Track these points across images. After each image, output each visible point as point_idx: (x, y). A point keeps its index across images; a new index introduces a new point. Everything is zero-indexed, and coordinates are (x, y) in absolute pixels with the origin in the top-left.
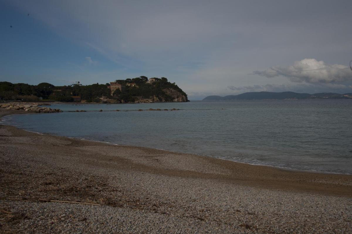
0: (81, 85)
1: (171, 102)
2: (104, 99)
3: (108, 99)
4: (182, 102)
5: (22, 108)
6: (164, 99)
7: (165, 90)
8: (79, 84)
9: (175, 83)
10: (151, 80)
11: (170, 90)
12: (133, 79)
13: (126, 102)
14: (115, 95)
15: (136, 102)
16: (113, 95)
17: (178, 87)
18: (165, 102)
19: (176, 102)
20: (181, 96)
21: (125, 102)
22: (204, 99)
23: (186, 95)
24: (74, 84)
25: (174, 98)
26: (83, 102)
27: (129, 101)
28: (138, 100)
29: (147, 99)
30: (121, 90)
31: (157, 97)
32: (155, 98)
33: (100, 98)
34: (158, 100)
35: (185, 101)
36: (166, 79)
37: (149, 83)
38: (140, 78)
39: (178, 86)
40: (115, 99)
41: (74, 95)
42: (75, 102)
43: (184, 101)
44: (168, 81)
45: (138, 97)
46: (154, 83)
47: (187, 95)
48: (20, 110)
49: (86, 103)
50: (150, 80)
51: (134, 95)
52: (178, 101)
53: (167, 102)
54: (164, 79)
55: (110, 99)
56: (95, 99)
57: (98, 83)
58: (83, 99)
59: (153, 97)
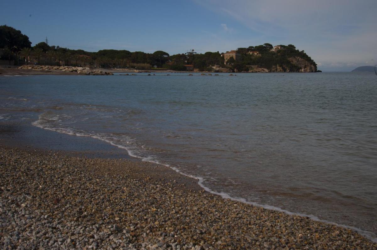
0: (196, 53)
1: (296, 72)
2: (216, 68)
3: (221, 68)
4: (309, 72)
5: (76, 71)
6: (289, 69)
7: (290, 59)
8: (194, 52)
9: (303, 51)
10: (276, 47)
11: (296, 59)
12: (256, 47)
13: (240, 71)
14: (228, 64)
15: (249, 71)
16: (226, 63)
17: (307, 56)
18: (289, 72)
19: (302, 72)
20: (310, 65)
21: (238, 71)
22: (354, 70)
23: (315, 65)
24: (188, 52)
25: (301, 68)
26: (195, 70)
27: (242, 70)
28: (253, 69)
29: (262, 69)
30: (235, 58)
31: (280, 66)
32: (278, 67)
33: (213, 67)
34: (282, 70)
35: (314, 71)
36: (293, 46)
37: (274, 51)
38: (264, 46)
39: (307, 54)
40: (228, 68)
41: (188, 63)
42: (188, 71)
43: (312, 72)
44: (296, 49)
45: (252, 66)
46: (279, 51)
47: (317, 64)
48: (73, 72)
49: (198, 72)
50: (274, 48)
51: (249, 64)
52: (305, 71)
53: (291, 72)
54: (291, 47)
55: (222, 67)
56: (208, 67)
57: (218, 52)
58: (196, 68)
59: (276, 67)
